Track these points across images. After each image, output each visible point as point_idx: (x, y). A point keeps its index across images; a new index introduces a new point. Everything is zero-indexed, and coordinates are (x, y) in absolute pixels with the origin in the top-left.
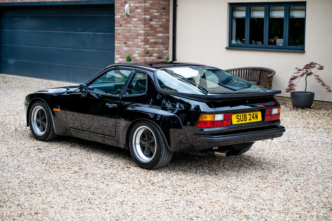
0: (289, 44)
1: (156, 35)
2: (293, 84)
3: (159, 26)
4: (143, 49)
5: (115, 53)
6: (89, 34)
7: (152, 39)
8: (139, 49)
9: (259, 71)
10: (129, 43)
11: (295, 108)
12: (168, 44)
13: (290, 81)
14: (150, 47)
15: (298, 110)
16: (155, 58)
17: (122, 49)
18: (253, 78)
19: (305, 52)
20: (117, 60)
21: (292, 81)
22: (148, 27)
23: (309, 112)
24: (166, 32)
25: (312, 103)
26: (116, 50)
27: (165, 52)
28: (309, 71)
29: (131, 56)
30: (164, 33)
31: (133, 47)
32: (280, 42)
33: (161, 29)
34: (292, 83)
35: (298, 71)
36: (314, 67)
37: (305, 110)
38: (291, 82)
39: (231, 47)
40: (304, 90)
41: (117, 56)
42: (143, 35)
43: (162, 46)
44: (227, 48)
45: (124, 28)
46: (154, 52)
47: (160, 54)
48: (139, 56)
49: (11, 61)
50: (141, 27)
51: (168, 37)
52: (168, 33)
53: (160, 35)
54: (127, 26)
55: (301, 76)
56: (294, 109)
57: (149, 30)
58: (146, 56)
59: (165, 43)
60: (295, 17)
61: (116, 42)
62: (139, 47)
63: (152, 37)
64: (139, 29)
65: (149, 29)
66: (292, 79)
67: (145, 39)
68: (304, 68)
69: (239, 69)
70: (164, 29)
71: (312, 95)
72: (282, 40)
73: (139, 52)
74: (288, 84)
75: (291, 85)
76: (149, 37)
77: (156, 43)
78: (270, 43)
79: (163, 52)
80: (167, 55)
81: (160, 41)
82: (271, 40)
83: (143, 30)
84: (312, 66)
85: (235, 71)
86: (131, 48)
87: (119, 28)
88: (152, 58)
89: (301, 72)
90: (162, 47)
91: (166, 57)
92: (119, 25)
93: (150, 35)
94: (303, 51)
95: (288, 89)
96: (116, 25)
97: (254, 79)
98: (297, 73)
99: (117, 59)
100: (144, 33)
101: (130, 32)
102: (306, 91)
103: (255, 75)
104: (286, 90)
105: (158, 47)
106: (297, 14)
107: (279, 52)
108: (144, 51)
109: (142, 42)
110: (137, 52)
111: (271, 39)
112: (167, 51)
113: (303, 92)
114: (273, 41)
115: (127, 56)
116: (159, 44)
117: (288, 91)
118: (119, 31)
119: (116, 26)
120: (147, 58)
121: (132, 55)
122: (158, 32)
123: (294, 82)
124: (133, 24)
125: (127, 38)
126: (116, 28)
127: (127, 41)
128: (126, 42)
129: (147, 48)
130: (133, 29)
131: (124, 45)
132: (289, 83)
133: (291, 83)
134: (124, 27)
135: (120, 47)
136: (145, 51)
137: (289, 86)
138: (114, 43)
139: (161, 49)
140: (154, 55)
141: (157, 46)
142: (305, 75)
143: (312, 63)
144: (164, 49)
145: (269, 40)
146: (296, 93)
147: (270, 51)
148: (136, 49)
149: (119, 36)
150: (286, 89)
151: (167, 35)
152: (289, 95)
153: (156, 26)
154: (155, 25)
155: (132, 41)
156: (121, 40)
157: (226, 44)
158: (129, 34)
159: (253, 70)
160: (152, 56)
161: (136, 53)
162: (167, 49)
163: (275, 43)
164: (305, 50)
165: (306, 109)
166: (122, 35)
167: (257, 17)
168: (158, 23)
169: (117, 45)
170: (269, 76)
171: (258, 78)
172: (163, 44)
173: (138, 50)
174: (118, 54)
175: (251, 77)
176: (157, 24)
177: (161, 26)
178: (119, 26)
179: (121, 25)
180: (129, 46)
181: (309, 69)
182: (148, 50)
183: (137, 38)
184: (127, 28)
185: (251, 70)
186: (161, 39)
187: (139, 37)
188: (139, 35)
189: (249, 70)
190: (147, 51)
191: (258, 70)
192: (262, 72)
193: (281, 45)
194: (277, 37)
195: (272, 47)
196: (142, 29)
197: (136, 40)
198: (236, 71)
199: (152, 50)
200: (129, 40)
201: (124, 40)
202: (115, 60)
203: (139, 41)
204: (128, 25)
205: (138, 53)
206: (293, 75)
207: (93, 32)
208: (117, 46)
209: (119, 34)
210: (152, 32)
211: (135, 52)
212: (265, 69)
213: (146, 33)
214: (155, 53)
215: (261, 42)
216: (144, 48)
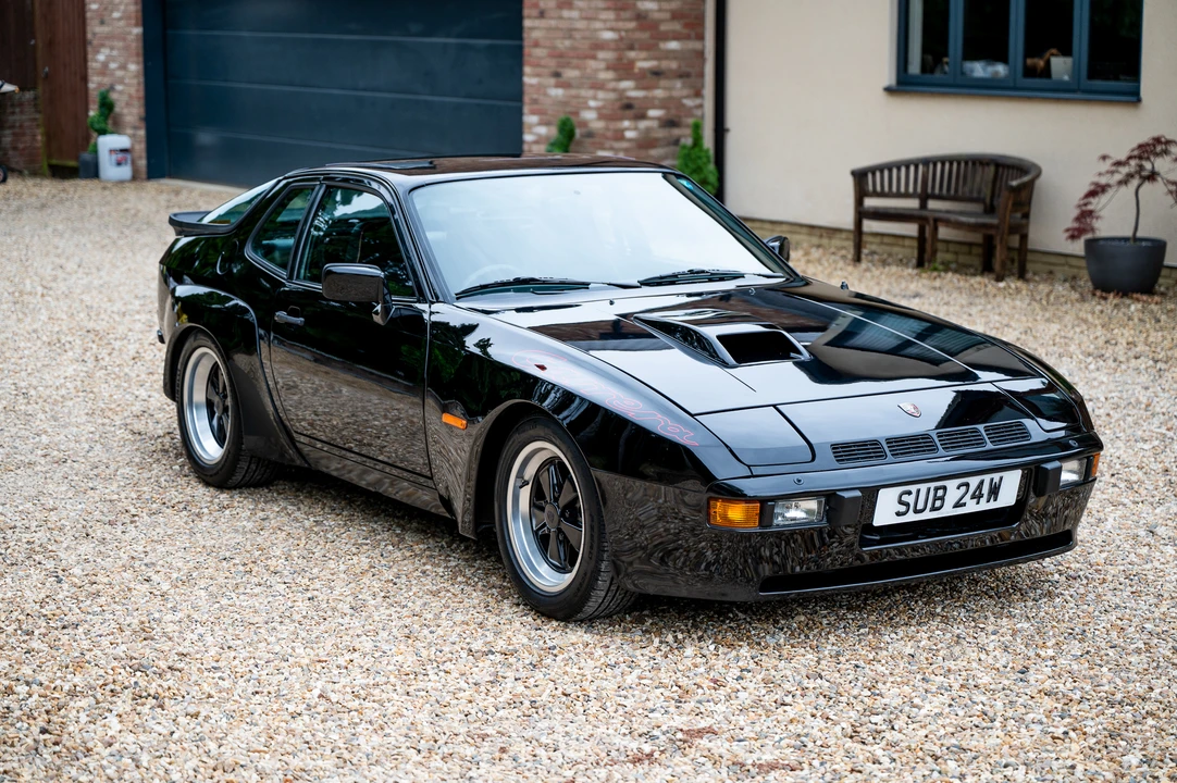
0: (1092, 75)
1: (657, 45)
2: (1091, 213)
3: (667, 15)
4: (612, 96)
5: (526, 109)
6: (445, 45)
7: (645, 59)
8: (601, 94)
9: (992, 169)
10: (570, 74)
11: (1098, 293)
12: (701, 75)
13: (1082, 202)
14: (637, 88)
15: (1105, 299)
16: (654, 124)
17: (545, 94)
18: (971, 191)
19: (1140, 101)
20: (531, 133)
21: (1091, 200)
22: (630, 20)
23: (1139, 306)
24: (693, 34)
25: (1157, 275)
26: (526, 99)
27: (689, 103)
28: (1148, 166)
29: (574, 119)
30: (688, 37)
31: (579, 87)
32: (1060, 66)
33: (677, 26)
34: (1090, 207)
35: (1114, 168)
36: (1166, 152)
37: (1132, 298)
38: (1086, 205)
39: (905, 84)
40: (1128, 233)
41: (530, 119)
42: (613, 45)
43: (678, 84)
44: (889, 90)
45: (553, 23)
46: (650, 103)
47: (673, 112)
48: (601, 117)
49: (205, 137)
50: (605, 21)
51: (701, 54)
52: (701, 37)
53: (673, 45)
54: (561, 18)
55: (1120, 183)
56: (1094, 295)
57: (633, 30)
58: (622, 119)
59: (689, 75)
61: (527, 69)
62: (598, 86)
63: (643, 54)
64: (598, 25)
65: (632, 25)
66: (1092, 194)
67: (620, 59)
68: (1130, 158)
69: (926, 162)
70: (686, 26)
71: (1158, 247)
72: (1069, 60)
73: (600, 104)
74: (1076, 213)
75: (1085, 215)
76: (632, 54)
77: (657, 74)
78: (1030, 72)
79: (683, 105)
80: (699, 112)
81: (674, 65)
82: (1036, 60)
83: (612, 29)
84: (1159, 149)
85: (912, 168)
86: (573, 92)
87: (537, 23)
88: (643, 124)
89: (1124, 170)
90: (678, 88)
91: (691, 121)
92: (534, 12)
93: (637, 46)
94: (1134, 99)
95: (1074, 229)
96: (526, 12)
97: (975, 195)
98: (1109, 175)
99: (531, 126)
100: (616, 41)
101: (571, 37)
102: (1139, 234)
103: (978, 179)
104: (1067, 234)
105: (665, 88)
107: (1058, 100)
108: (617, 100)
109: (608, 68)
110: (592, 103)
111: (1033, 56)
112: (698, 101)
113: (1126, 239)
114: (1041, 63)
115: (562, 116)
116: (667, 78)
117: (1073, 237)
118: (536, 34)
119: (529, 17)
120: (626, 124)
121: (576, 114)
122: (667, 37)
123: (1096, 203)
124: (581, 10)
125: (561, 56)
126: (527, 23)
127: (563, 67)
128: (560, 70)
129: (624, 90)
130: (581, 25)
131: (552, 81)
132: (1079, 206)
133: (1084, 208)
134: (552, 18)
135: (540, 88)
136: (620, 99)
137: (1078, 219)
138: (520, 74)
139: (676, 94)
140: (652, 113)
141: (663, 83)
142: (1135, 182)
143: (1157, 140)
144: (685, 92)
145: (1029, 61)
146: (1101, 243)
147: (1029, 98)
148: (591, 93)
149: (538, 52)
150: (1067, 230)
151: (696, 45)
152: (1078, 247)
153: (657, 16)
154: (652, 11)
155: (577, 67)
156: (543, 62)
157: (888, 76)
158: (567, 43)
159: (974, 163)
160: (643, 117)
161: (590, 108)
162: (698, 94)
163: (1046, 72)
164: (1143, 94)
165: (1135, 296)
166: (544, 47)
168: (666, 6)
169: (529, 80)
170: (1014, 183)
171: (987, 192)
172: (682, 75)
173: (595, 98)
174: (533, 113)
175: (967, 189)
176: (660, 10)
177: (675, 16)
178: (536, 18)
179: (542, 15)
180: (566, 85)
181: (1148, 159)
182: (628, 98)
183: (594, 57)
184: (563, 24)
185: (966, 163)
186: (675, 58)
187: (601, 55)
188: (600, 45)
189: (959, 164)
190: (625, 101)
191: (988, 164)
192: (1001, 170)
193: (1066, 78)
194: (1054, 51)
195: (1033, 83)
196: (608, 25)
197: (592, 64)
198: (917, 167)
199: (645, 98)
200: (568, 65)
201: (552, 63)
202: (526, 130)
203: (598, 67)
204: (566, 13)
205: (598, 109)
206: (1096, 179)
207: (458, 36)
208: (532, 86)
209: (536, 45)
210: (645, 36)
211: (586, 103)
212: (1009, 162)
213: (621, 39)
214: (654, 107)
216: (614, 90)
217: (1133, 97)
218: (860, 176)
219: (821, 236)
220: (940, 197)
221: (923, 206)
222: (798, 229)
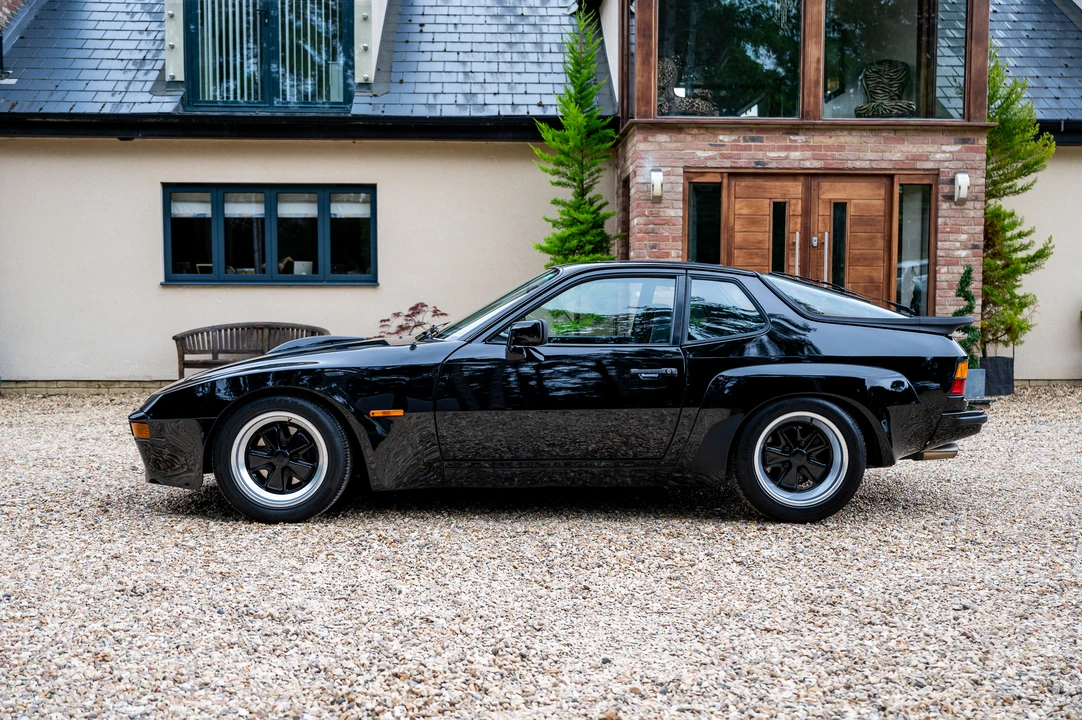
0: (333, 272)
9: (266, 331)
18: (249, 346)
19: (378, 285)
32: (301, 267)
39: (171, 281)
44: (161, 284)
60: (338, 217)
69: (214, 329)
72: (311, 263)
94: (375, 284)
97: (252, 348)
103: (254, 338)
106: (343, 210)
114: (282, 265)
147: (289, 286)
157: (162, 276)
159: (249, 328)
163: (291, 270)
164: (379, 281)
167: (237, 216)
175: (245, 345)
189: (237, 329)
191: (260, 328)
192: (272, 331)
193: (304, 274)
194: (289, 258)
195: (285, 277)
198: (208, 333)
215: (253, 270)
217: (373, 282)
218: (180, 340)
219: (99, 387)
220: (226, 352)
221: (215, 356)
222: (75, 384)
